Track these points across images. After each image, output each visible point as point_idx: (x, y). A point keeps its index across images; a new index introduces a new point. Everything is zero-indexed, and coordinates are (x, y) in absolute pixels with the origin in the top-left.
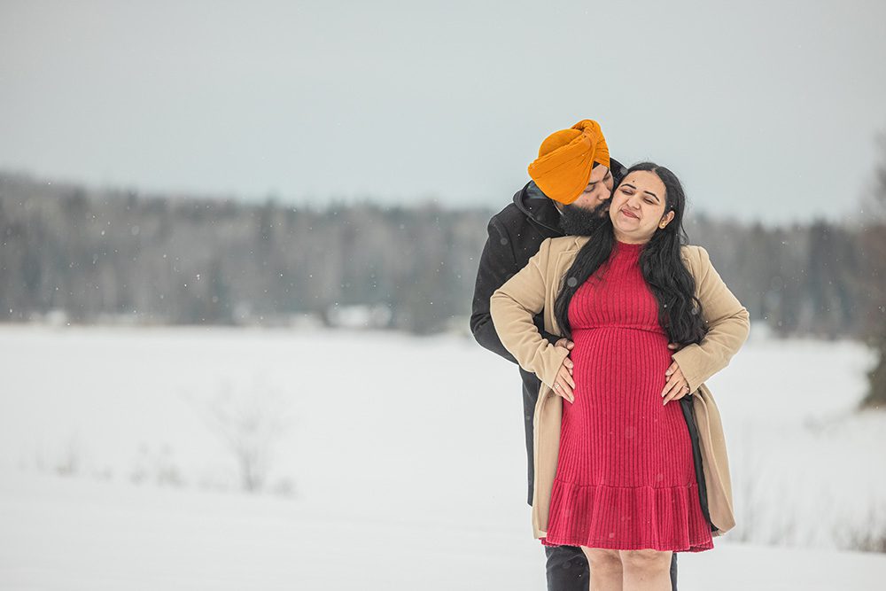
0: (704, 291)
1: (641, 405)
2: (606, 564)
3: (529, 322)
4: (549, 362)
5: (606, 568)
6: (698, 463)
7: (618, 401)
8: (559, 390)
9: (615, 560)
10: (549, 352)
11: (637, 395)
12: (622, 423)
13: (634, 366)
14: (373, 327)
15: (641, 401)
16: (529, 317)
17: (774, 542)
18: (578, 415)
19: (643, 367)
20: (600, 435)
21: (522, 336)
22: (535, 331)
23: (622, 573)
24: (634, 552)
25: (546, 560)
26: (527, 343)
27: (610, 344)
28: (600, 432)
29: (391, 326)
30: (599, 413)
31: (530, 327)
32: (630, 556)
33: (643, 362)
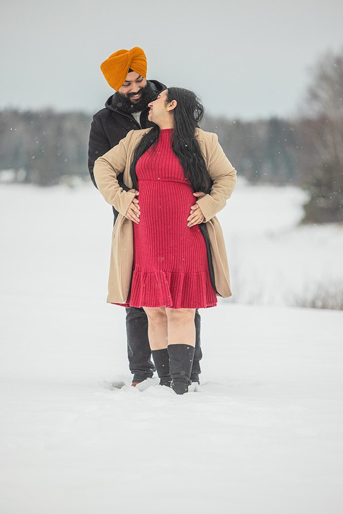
0: (213, 161)
1: (178, 226)
2: (158, 318)
3: (114, 177)
4: (123, 201)
5: (158, 320)
6: (209, 258)
7: (166, 223)
8: (129, 216)
9: (162, 315)
10: (124, 195)
11: (176, 220)
12: (168, 236)
13: (173, 203)
14: (15, 181)
15: (178, 223)
16: (115, 174)
17: (250, 303)
18: (142, 232)
19: (179, 204)
20: (156, 243)
21: (108, 184)
22: (116, 182)
23: (167, 322)
24: (175, 310)
25: (126, 315)
26: (111, 188)
27: (159, 191)
28: (156, 241)
29: (27, 181)
30: (155, 230)
31: (113, 180)
32: (172, 312)
33: (178, 201)
